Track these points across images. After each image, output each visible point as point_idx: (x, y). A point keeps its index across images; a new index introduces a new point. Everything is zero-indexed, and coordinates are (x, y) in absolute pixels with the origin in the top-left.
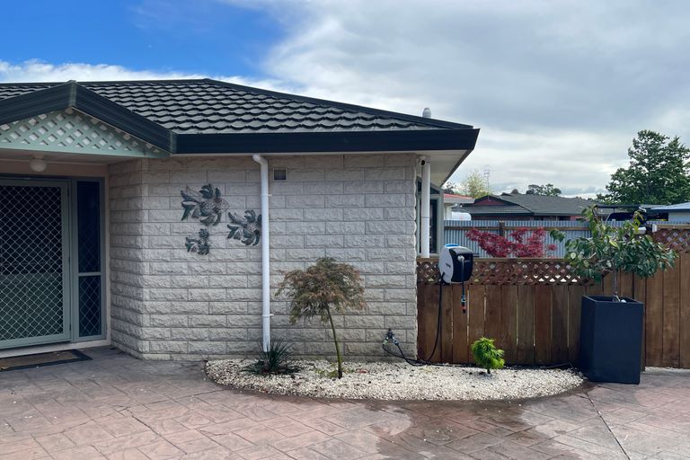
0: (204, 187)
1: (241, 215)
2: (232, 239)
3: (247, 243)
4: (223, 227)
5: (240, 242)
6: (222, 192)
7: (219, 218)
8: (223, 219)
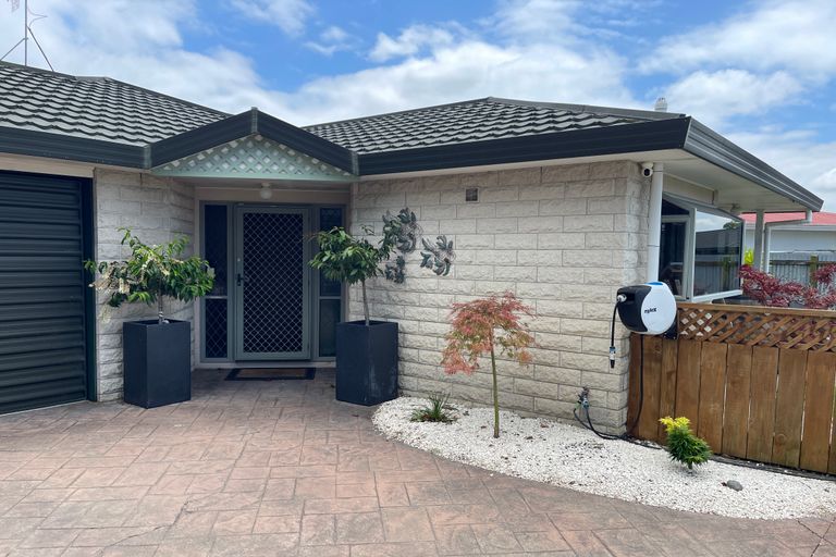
0: (402, 212)
1: (433, 241)
2: (425, 268)
3: (438, 273)
4: (417, 256)
5: (430, 271)
6: (417, 217)
7: (414, 245)
8: (417, 246)
